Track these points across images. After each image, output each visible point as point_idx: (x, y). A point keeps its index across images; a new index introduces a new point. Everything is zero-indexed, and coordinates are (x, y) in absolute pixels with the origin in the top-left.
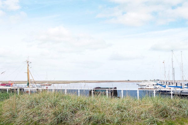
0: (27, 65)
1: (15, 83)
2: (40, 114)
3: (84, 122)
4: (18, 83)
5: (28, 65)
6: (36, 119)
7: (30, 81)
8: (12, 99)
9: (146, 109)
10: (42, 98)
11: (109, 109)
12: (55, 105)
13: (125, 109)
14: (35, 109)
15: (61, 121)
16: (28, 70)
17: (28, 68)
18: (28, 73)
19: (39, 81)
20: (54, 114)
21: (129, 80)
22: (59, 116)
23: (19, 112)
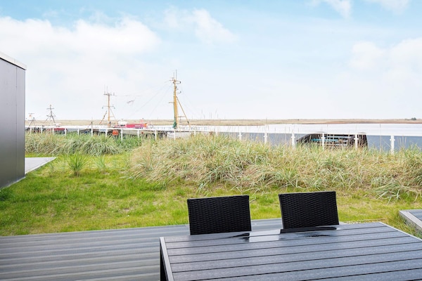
0: (174, 88)
1: (151, 123)
2: (186, 167)
3: (257, 182)
4: (157, 123)
5: (176, 87)
6: (181, 173)
7: (178, 119)
8: (146, 145)
9: (388, 169)
10: (193, 145)
11: (309, 166)
12: (211, 154)
13: (341, 166)
14: (179, 159)
15: (219, 178)
16: (175, 97)
17: (175, 92)
18: (175, 104)
19: (198, 121)
20: (208, 167)
21: (415, 119)
22: (215, 171)
23: (155, 163)
